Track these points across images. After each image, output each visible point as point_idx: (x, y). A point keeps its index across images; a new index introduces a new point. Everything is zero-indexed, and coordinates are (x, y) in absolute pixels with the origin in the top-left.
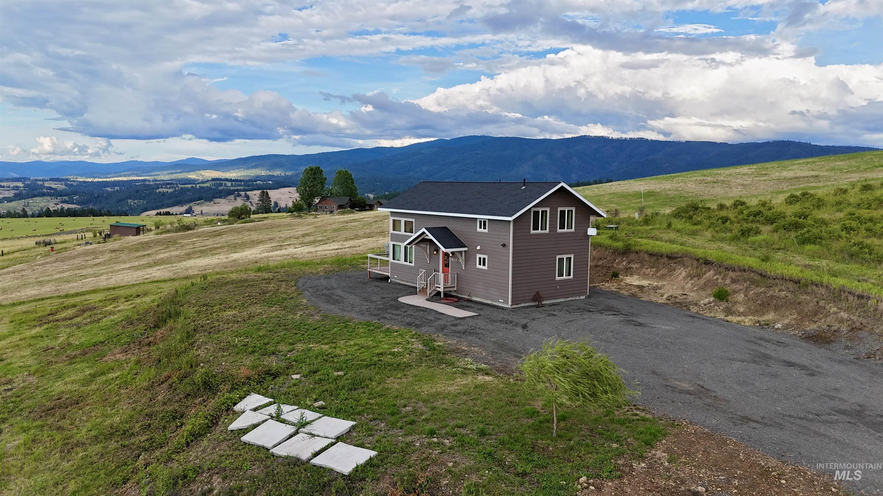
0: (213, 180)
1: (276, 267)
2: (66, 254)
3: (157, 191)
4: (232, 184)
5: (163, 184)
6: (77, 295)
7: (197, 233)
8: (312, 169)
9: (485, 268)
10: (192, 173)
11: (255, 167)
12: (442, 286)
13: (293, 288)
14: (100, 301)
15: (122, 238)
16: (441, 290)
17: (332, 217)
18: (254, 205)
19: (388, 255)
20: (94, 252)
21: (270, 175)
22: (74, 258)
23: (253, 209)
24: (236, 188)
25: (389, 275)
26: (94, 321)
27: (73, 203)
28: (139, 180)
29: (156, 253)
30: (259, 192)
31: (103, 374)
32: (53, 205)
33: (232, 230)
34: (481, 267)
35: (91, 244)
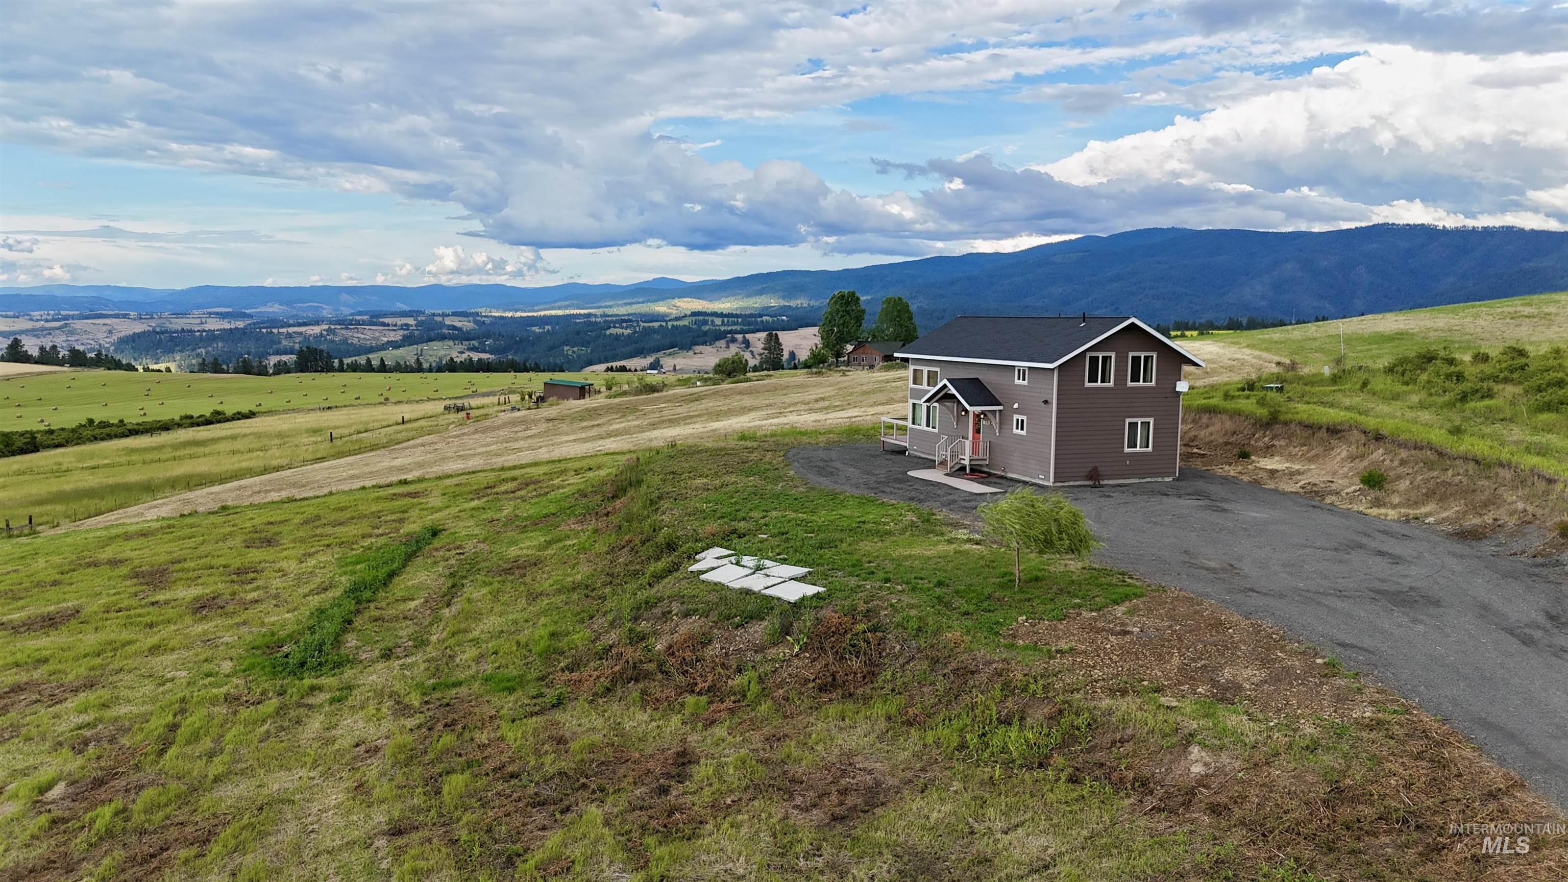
0: (694, 314)
1: (766, 436)
2: (487, 423)
3: (608, 332)
4: (723, 321)
5: (615, 322)
6: (515, 468)
7: (666, 396)
8: (843, 296)
9: (1024, 433)
10: (661, 303)
11: (760, 293)
12: (967, 457)
13: (780, 459)
14: (545, 474)
15: (560, 402)
16: (967, 462)
17: (871, 375)
18: (757, 357)
19: (905, 419)
20: (523, 421)
21: (785, 306)
22: (498, 428)
23: (752, 363)
24: (730, 328)
25: (907, 445)
26: (540, 495)
27: (484, 351)
28: (580, 315)
29: (609, 423)
30: (763, 335)
31: (560, 540)
32: (456, 352)
33: (716, 393)
34: (1019, 431)
35: (519, 410)
